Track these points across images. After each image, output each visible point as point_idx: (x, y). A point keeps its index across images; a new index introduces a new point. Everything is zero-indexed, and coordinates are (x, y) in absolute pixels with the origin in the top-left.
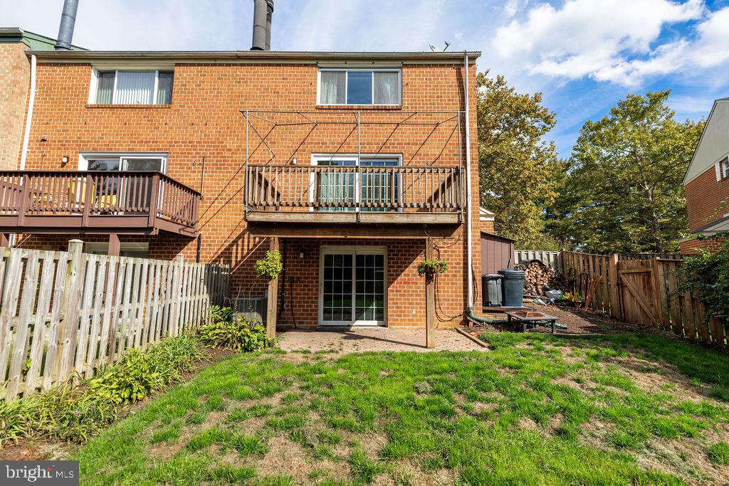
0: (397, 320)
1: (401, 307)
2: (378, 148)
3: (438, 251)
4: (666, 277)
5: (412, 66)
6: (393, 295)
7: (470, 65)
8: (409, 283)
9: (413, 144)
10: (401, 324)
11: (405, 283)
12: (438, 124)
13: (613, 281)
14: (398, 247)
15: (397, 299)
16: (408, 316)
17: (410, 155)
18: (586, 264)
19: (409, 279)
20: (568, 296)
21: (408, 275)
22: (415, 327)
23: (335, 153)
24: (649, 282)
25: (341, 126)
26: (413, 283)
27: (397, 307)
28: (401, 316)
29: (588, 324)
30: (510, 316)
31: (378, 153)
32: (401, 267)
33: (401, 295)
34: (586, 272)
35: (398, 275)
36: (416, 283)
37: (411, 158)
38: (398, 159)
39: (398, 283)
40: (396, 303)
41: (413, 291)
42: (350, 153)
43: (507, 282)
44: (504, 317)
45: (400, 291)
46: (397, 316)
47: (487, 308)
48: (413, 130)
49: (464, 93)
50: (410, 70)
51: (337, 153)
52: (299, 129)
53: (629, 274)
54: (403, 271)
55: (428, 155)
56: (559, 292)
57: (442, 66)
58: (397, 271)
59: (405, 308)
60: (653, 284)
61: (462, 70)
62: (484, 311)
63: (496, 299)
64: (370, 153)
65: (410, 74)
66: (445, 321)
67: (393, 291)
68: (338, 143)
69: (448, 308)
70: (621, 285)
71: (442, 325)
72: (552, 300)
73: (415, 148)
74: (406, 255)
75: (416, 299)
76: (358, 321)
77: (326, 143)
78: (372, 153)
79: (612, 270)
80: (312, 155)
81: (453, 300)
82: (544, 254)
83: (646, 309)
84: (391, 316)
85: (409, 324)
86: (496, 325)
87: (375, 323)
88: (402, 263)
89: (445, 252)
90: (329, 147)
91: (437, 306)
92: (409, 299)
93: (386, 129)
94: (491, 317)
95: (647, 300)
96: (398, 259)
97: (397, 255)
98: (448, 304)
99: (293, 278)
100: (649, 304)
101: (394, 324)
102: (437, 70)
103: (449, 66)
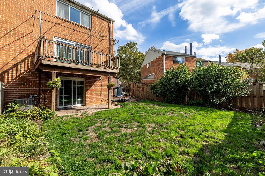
0: (89, 103)
1: (90, 99)
2: (82, 42)
3: (102, 80)
4: (147, 88)
5: (95, 16)
6: (88, 95)
7: (112, 24)
8: (93, 91)
9: (95, 44)
10: (90, 104)
11: (92, 91)
12: (103, 39)
13: (136, 89)
14: (89, 79)
15: (89, 96)
16: (93, 101)
17: (94, 47)
18: (130, 85)
19: (93, 89)
20: (126, 93)
21: (93, 88)
22: (95, 105)
23: (65, 39)
24: (144, 89)
25: (68, 29)
26: (94, 91)
27: (89, 99)
28: (90, 101)
29: (134, 99)
30: (120, 99)
31: (83, 44)
32: (90, 85)
33: (90, 95)
34: (130, 87)
35: (89, 88)
36: (95, 91)
37: (94, 48)
38: (89, 48)
39: (89, 91)
40: (89, 97)
41: (94, 93)
42: (71, 41)
43: (118, 90)
44: (118, 99)
45: (90, 93)
46: (89, 102)
47: (114, 97)
48: (95, 39)
49: (110, 32)
50: (94, 17)
51: (66, 39)
52: (46, 23)
53: (140, 87)
54: (91, 87)
55: (99, 49)
56: (125, 92)
57: (104, 20)
58: (89, 87)
59: (92, 99)
60: (144, 90)
61: (110, 24)
62: (113, 98)
63: (116, 95)
64: (79, 43)
65: (94, 19)
66: (103, 102)
67: (88, 93)
68: (66, 35)
69: (104, 98)
70: (138, 90)
71: (103, 103)
72: (123, 94)
73: (95, 46)
74: (92, 81)
75: (95, 96)
76: (74, 105)
77: (60, 34)
78: (80, 43)
79: (136, 86)
80: (54, 37)
81: (106, 95)
82: (120, 82)
83: (142, 95)
84: (87, 102)
85: (93, 104)
86: (116, 101)
87: (80, 105)
88: (91, 84)
89: (104, 81)
90: (62, 36)
91: (101, 97)
92: (93, 96)
93: (86, 36)
94: (115, 100)
95: (143, 93)
96: (89, 83)
97: (89, 81)
98: (104, 97)
99: (45, 90)
100: (143, 94)
101: (88, 105)
102: (103, 21)
103: (106, 21)
